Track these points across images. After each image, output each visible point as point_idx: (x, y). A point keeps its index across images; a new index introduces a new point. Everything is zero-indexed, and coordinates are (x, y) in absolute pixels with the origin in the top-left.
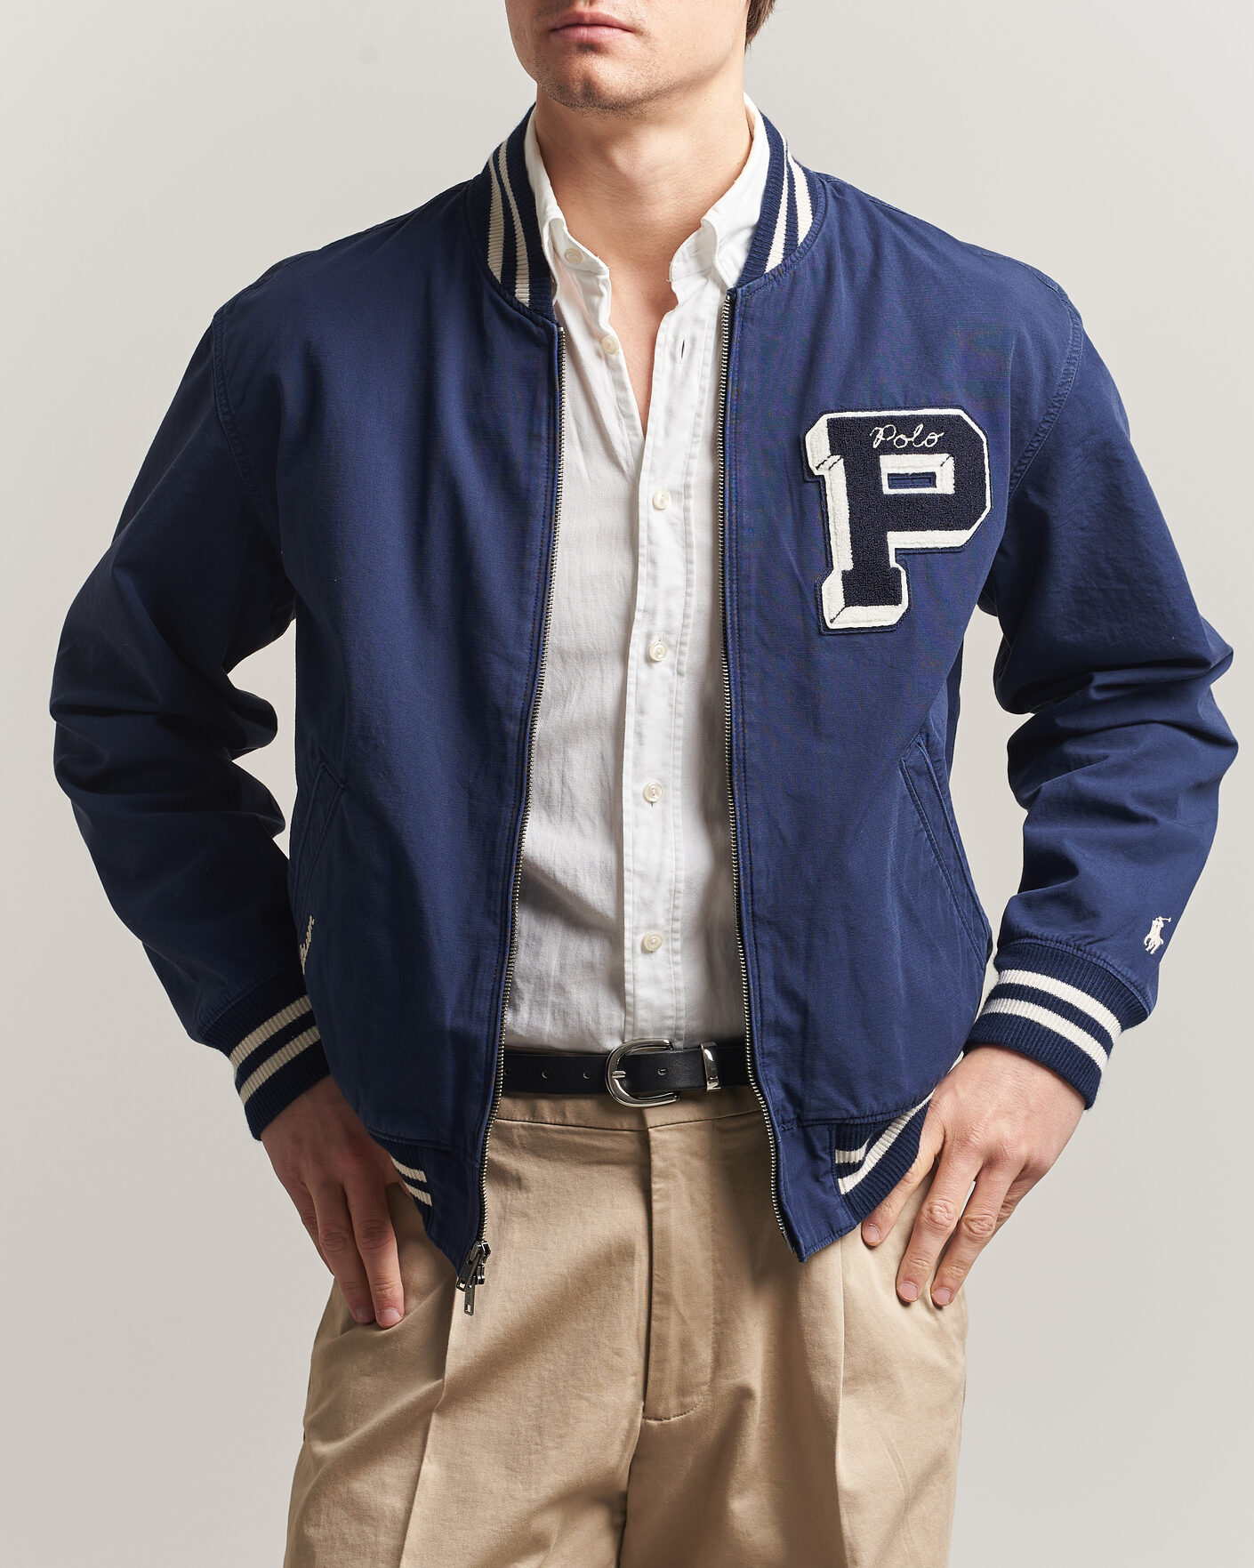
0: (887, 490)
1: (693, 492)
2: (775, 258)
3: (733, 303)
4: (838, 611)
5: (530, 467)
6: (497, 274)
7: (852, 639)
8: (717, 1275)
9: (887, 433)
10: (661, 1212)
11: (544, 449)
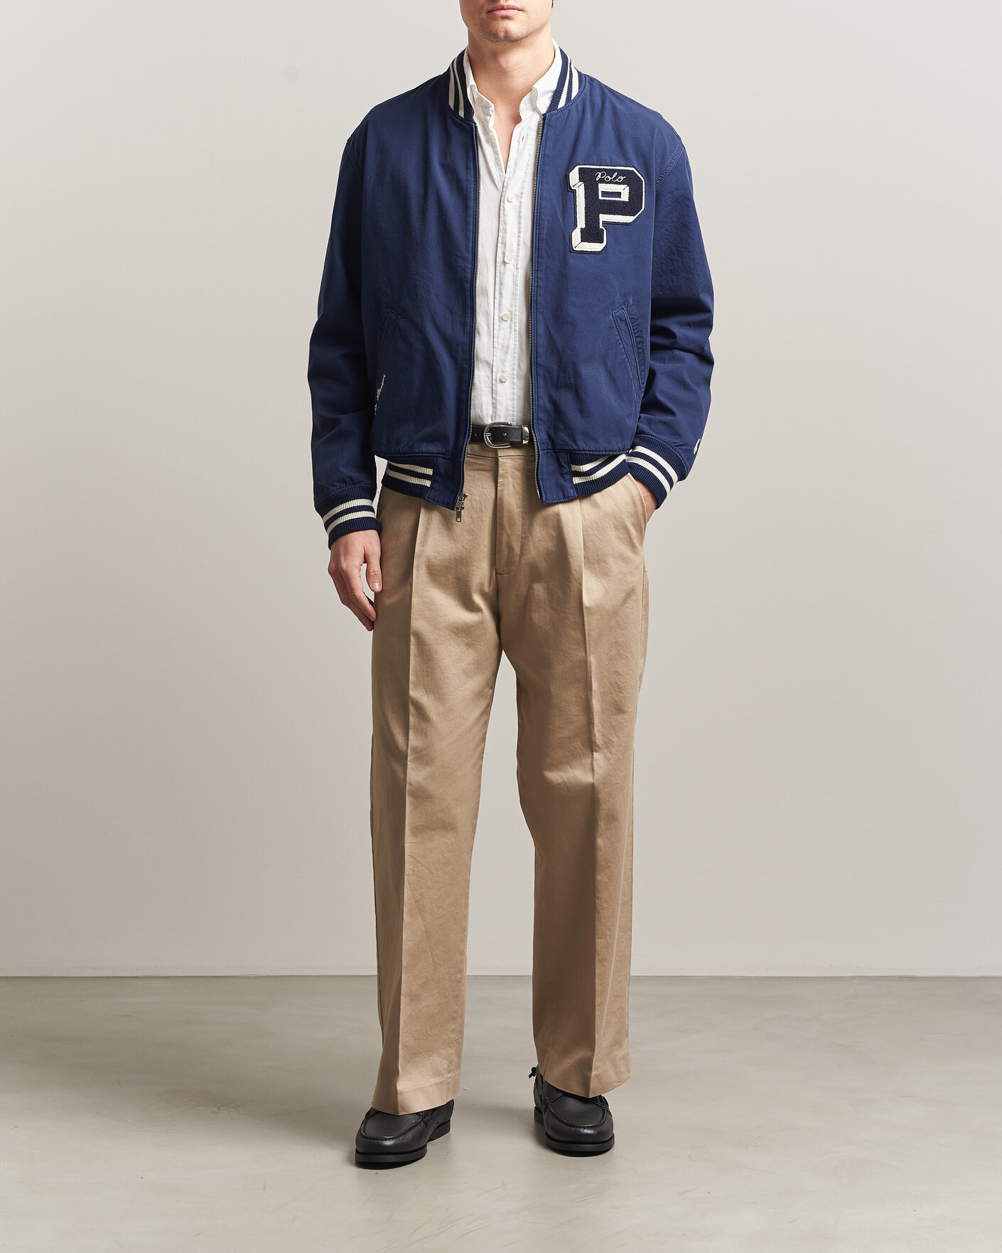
0: (600, 198)
1: (524, 196)
2: (562, 103)
3: (544, 119)
4: (578, 243)
5: (467, 180)
6: (452, 107)
7: (583, 255)
8: (523, 518)
9: (602, 175)
10: (501, 491)
11: (472, 173)
